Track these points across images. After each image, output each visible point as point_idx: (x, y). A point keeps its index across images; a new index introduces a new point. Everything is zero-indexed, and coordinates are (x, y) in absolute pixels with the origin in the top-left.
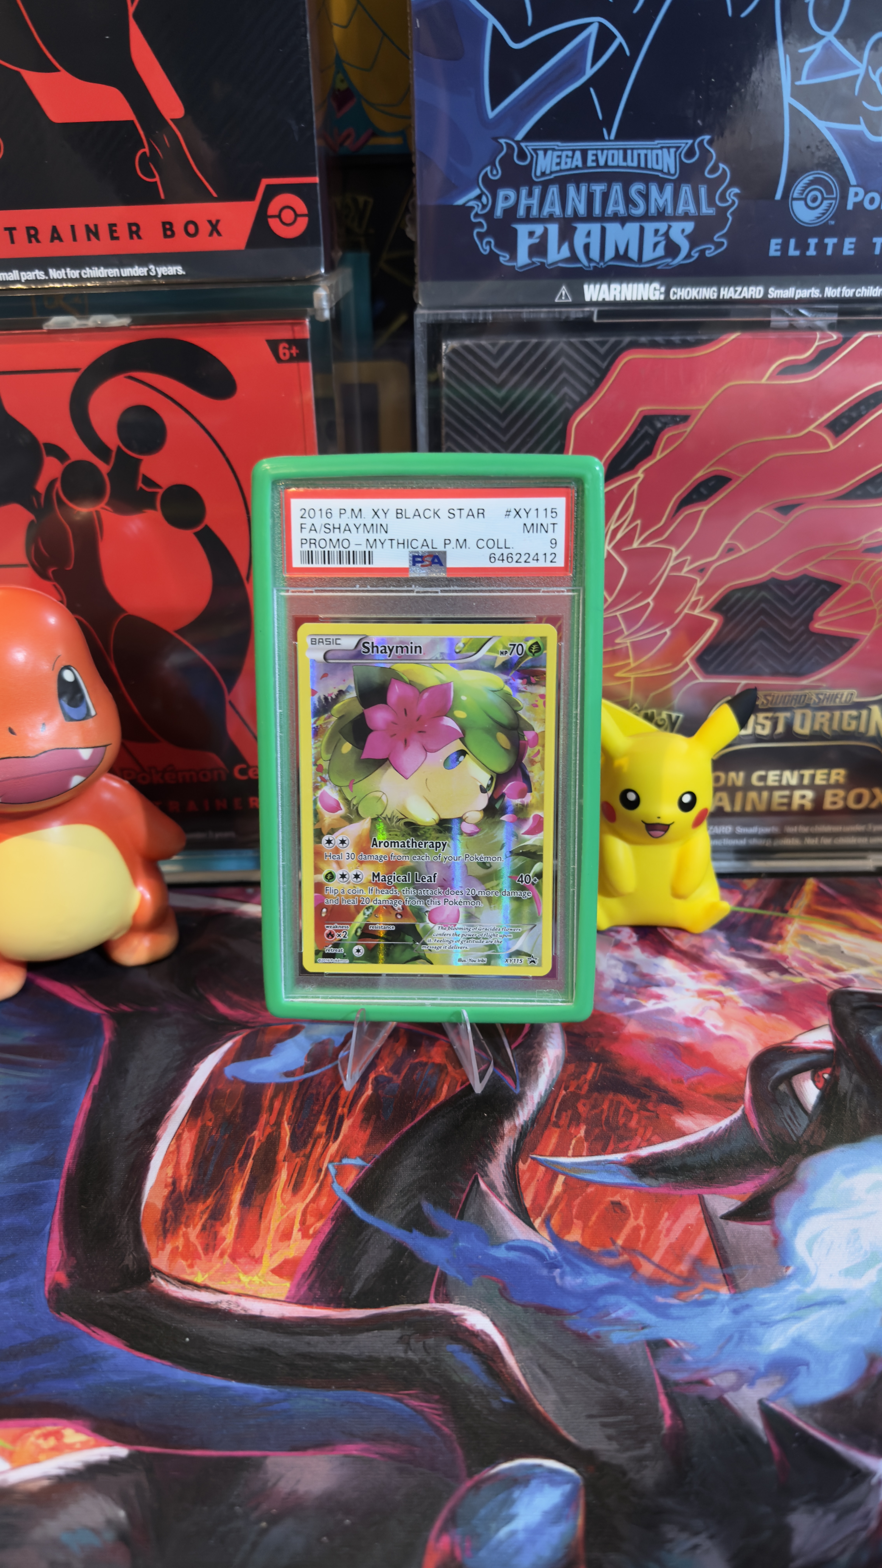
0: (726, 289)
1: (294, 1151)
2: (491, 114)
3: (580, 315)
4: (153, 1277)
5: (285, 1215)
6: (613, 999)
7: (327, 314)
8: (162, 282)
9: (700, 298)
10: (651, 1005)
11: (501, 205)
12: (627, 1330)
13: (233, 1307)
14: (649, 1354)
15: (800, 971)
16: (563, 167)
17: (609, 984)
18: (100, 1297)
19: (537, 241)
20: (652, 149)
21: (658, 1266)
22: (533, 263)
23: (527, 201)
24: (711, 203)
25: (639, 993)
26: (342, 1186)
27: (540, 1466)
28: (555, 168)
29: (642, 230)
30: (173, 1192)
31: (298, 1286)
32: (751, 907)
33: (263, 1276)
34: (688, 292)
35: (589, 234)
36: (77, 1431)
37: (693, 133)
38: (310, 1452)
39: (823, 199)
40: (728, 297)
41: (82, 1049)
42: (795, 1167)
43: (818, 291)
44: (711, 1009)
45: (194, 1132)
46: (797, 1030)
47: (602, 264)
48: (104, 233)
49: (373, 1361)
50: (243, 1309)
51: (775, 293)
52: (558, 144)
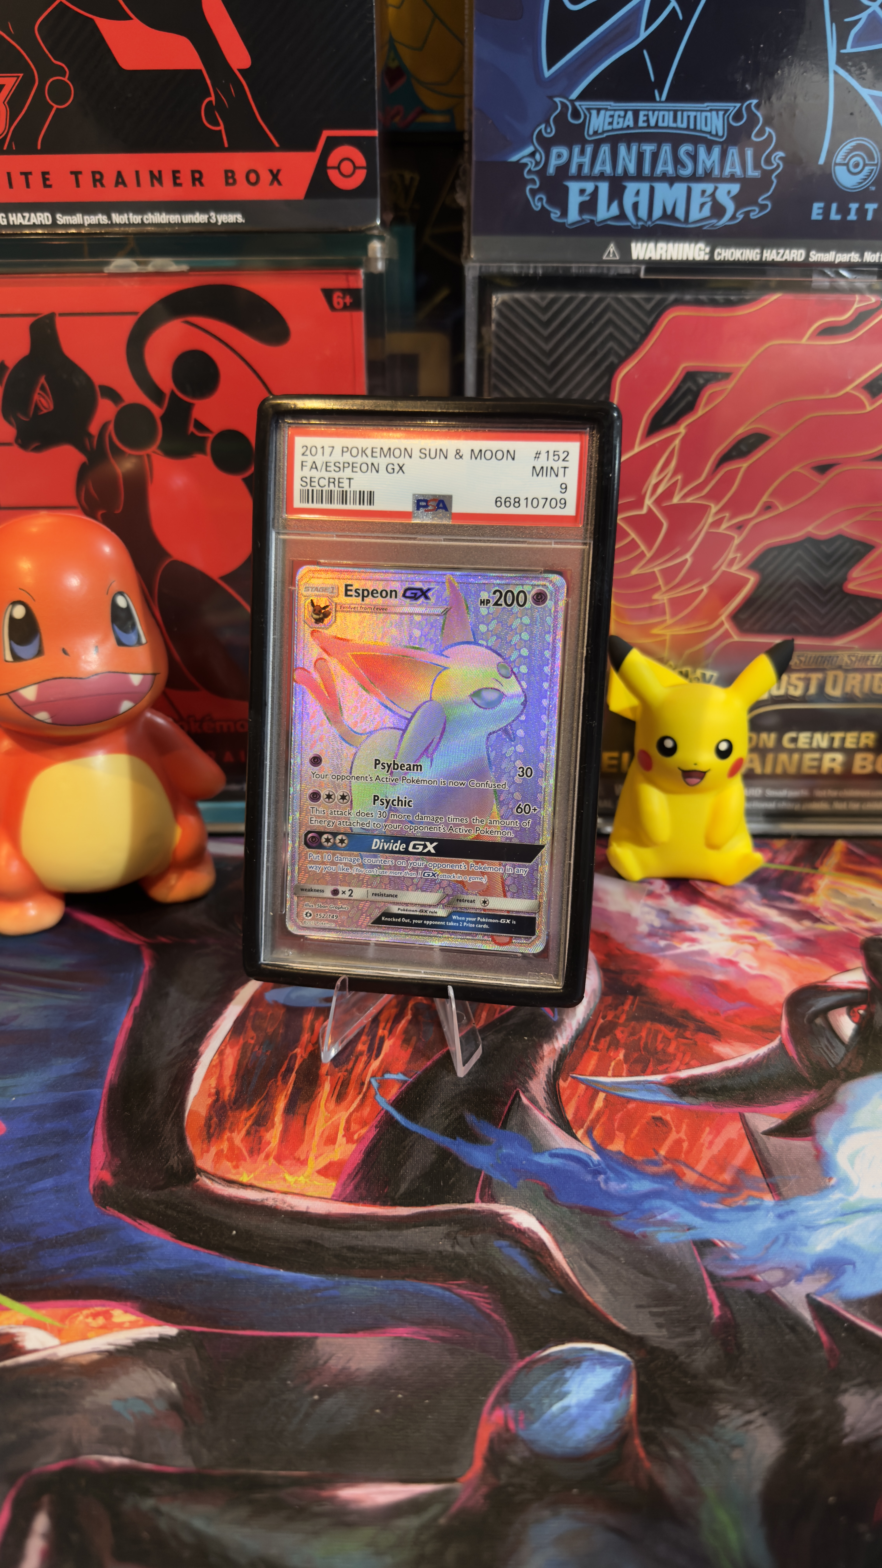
0: (769, 251)
1: (336, 1066)
2: (547, 73)
3: (628, 271)
4: (198, 1177)
5: (330, 1122)
6: (648, 942)
7: (380, 266)
8: (222, 229)
9: (743, 259)
10: (685, 947)
11: (554, 163)
12: (674, 1231)
13: (280, 1205)
14: (696, 1253)
15: (833, 919)
16: (615, 126)
17: (643, 928)
18: (146, 1194)
19: (588, 198)
20: (702, 111)
21: (701, 1175)
22: (583, 220)
23: (579, 158)
24: (757, 166)
25: (673, 936)
26: (385, 1098)
27: (591, 1349)
28: (607, 128)
29: (689, 190)
30: (217, 1101)
31: (344, 1185)
32: (781, 863)
33: (308, 1176)
34: (732, 253)
35: (638, 193)
36: (126, 1312)
37: (741, 96)
38: (361, 1333)
39: (865, 165)
40: (771, 259)
41: (122, 975)
42: (835, 1090)
43: (858, 255)
44: (746, 951)
45: (236, 1049)
46: (831, 971)
47: (649, 223)
48: (167, 179)
49: (421, 1254)
50: (289, 1205)
51: (816, 256)
52: (611, 104)
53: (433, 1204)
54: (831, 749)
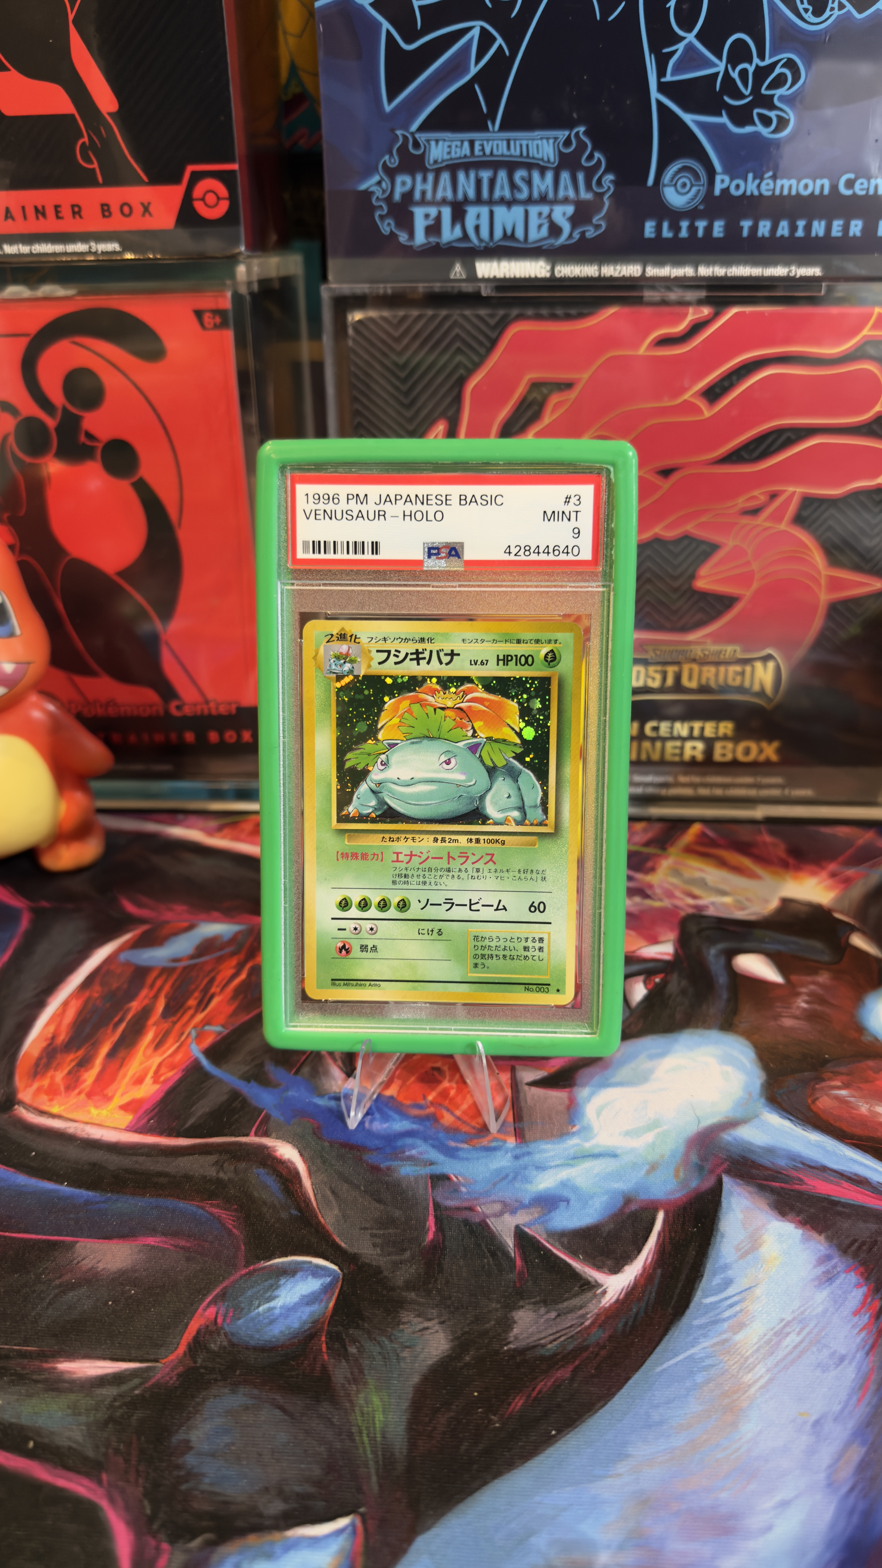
0: (607, 268)
1: (164, 1017)
2: (388, 108)
3: (472, 289)
4: (16, 1107)
5: (143, 1066)
8: (102, 257)
9: (583, 276)
11: (399, 190)
12: (416, 1165)
13: (80, 1133)
14: (430, 1185)
15: (661, 897)
16: (453, 155)
19: (432, 222)
21: (458, 1118)
22: (430, 243)
23: (422, 186)
24: (589, 188)
26: (199, 1046)
27: (309, 1262)
28: (446, 157)
29: (527, 213)
30: (50, 1044)
31: (139, 1119)
32: (634, 844)
33: (111, 1110)
34: (571, 270)
35: (478, 216)
37: (569, 125)
38: (116, 1240)
39: (692, 186)
40: (609, 275)
43: (692, 270)
45: (80, 1002)
46: (644, 945)
48: (50, 212)
49: (188, 1178)
50: (87, 1134)
51: (652, 271)
52: (448, 135)
53: (211, 1136)
54: (691, 737)
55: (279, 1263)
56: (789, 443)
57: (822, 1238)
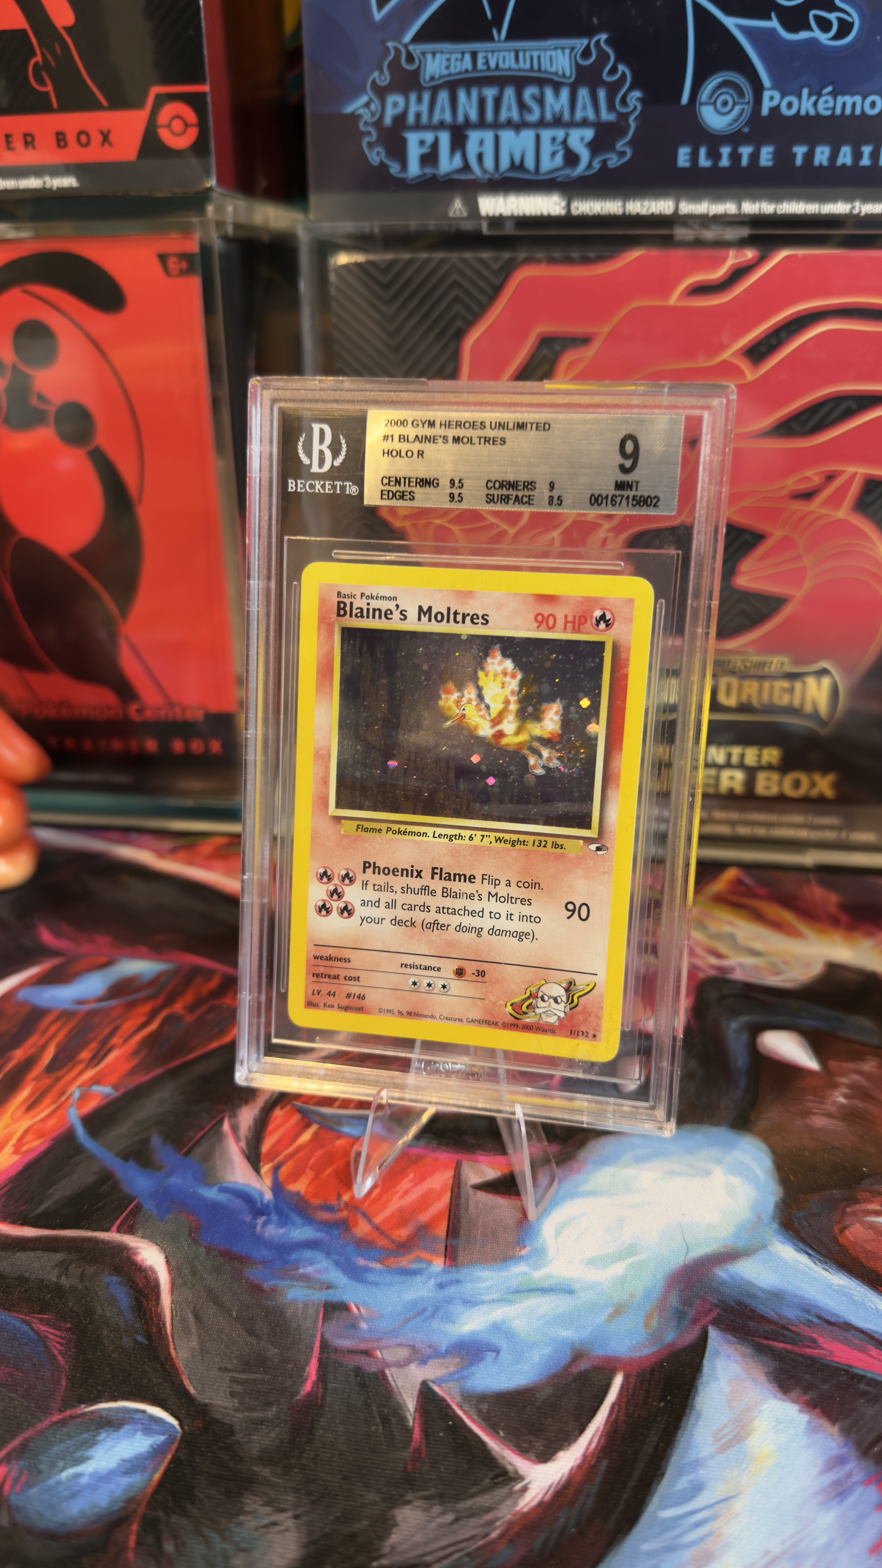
0: (633, 203)
1: (48, 1072)
2: (378, 16)
3: (475, 228)
5: (8, 1129)
8: (56, 194)
9: (604, 213)
11: (390, 113)
12: (310, 1288)
14: (321, 1315)
16: (452, 70)
19: (428, 150)
21: (376, 1228)
22: (425, 174)
23: (416, 107)
24: (611, 108)
26: (79, 1111)
28: (444, 72)
29: (538, 138)
34: (590, 207)
35: (481, 143)
37: (588, 32)
39: (735, 103)
40: (635, 212)
42: (580, 1147)
43: (734, 206)
49: (21, 1280)
51: (687, 208)
52: (446, 46)
53: (65, 1228)
54: (728, 765)
55: (104, 1409)
56: (848, 414)
57: (835, 1429)
